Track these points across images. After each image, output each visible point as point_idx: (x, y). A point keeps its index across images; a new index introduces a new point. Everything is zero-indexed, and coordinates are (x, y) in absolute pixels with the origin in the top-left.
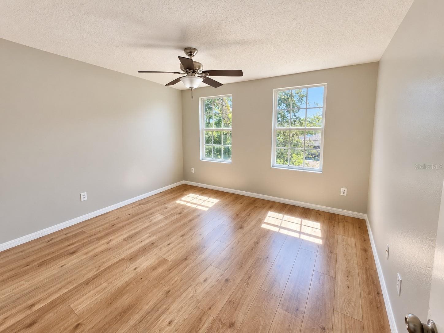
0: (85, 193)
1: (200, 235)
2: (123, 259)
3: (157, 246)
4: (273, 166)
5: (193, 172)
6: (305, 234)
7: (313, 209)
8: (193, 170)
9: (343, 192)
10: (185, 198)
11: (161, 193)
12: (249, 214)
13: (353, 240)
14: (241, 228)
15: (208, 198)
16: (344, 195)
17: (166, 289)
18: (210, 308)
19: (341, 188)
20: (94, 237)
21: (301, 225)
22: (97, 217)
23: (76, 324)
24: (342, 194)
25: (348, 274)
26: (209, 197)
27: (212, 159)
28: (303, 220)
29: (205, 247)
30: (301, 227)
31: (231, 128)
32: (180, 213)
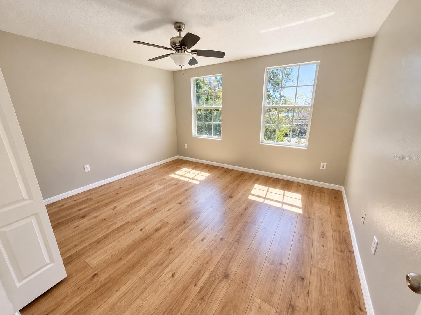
0: (88, 166)
1: (196, 202)
2: (129, 222)
3: (158, 212)
4: (261, 143)
5: (187, 148)
6: (286, 204)
7: (294, 182)
8: (186, 146)
9: (323, 166)
10: (179, 172)
11: (157, 167)
12: (238, 185)
13: (328, 208)
14: (231, 197)
15: (200, 172)
16: (323, 169)
17: (168, 247)
18: (208, 262)
19: (322, 163)
20: (102, 203)
21: (284, 196)
22: (100, 186)
23: (93, 274)
24: (321, 168)
25: (323, 235)
26: (201, 170)
27: (204, 136)
28: (286, 192)
29: (200, 213)
30: (284, 197)
31: (221, 107)
32: (176, 184)
